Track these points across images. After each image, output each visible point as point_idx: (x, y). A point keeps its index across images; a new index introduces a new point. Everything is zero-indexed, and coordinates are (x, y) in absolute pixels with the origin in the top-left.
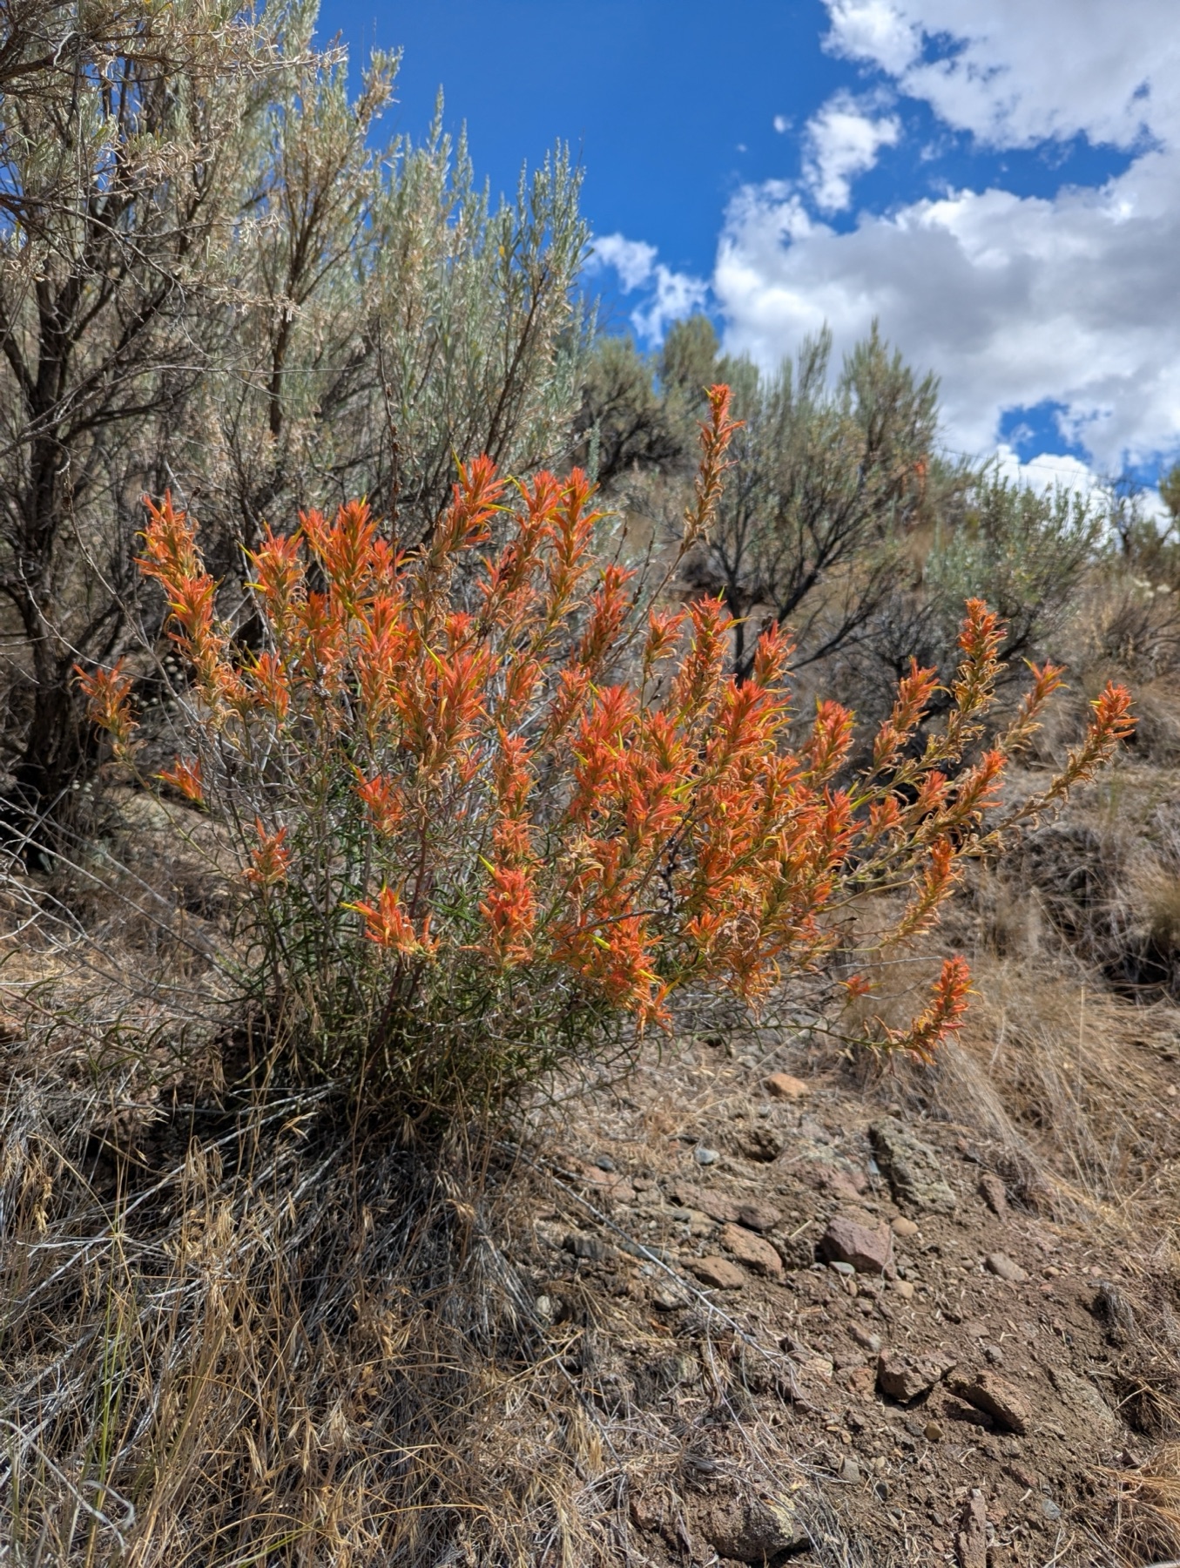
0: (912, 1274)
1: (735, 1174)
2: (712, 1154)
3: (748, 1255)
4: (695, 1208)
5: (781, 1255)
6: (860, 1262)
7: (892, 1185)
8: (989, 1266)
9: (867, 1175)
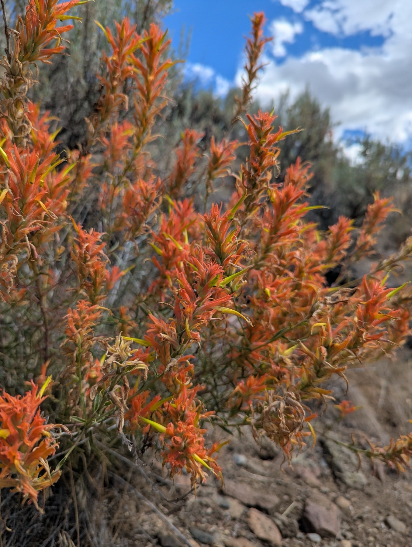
0: (349, 535)
1: (254, 472)
2: (242, 459)
3: (262, 535)
4: (233, 497)
5: (281, 531)
6: (323, 532)
7: (333, 474)
8: (386, 523)
9: (320, 467)
